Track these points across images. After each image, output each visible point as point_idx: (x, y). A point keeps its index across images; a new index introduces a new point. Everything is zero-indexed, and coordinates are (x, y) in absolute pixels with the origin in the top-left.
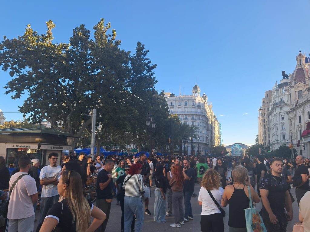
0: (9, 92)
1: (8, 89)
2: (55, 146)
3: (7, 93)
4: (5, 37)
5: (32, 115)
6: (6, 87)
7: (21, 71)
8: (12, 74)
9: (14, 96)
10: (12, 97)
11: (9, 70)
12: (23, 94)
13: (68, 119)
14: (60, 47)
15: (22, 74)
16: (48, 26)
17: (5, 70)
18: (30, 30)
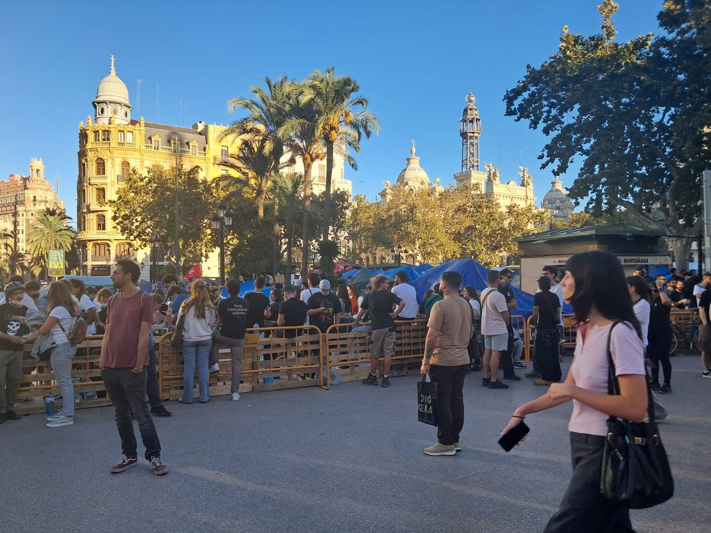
0: (547, 164)
1: (546, 159)
2: (627, 258)
3: (544, 166)
4: (528, 67)
5: (592, 200)
6: (541, 157)
7: (562, 120)
8: (546, 131)
9: (556, 170)
10: (553, 171)
11: (541, 125)
12: (572, 162)
13: (668, 197)
14: (628, 50)
15: (565, 125)
16: (602, 13)
17: (535, 128)
18: (568, 36)
